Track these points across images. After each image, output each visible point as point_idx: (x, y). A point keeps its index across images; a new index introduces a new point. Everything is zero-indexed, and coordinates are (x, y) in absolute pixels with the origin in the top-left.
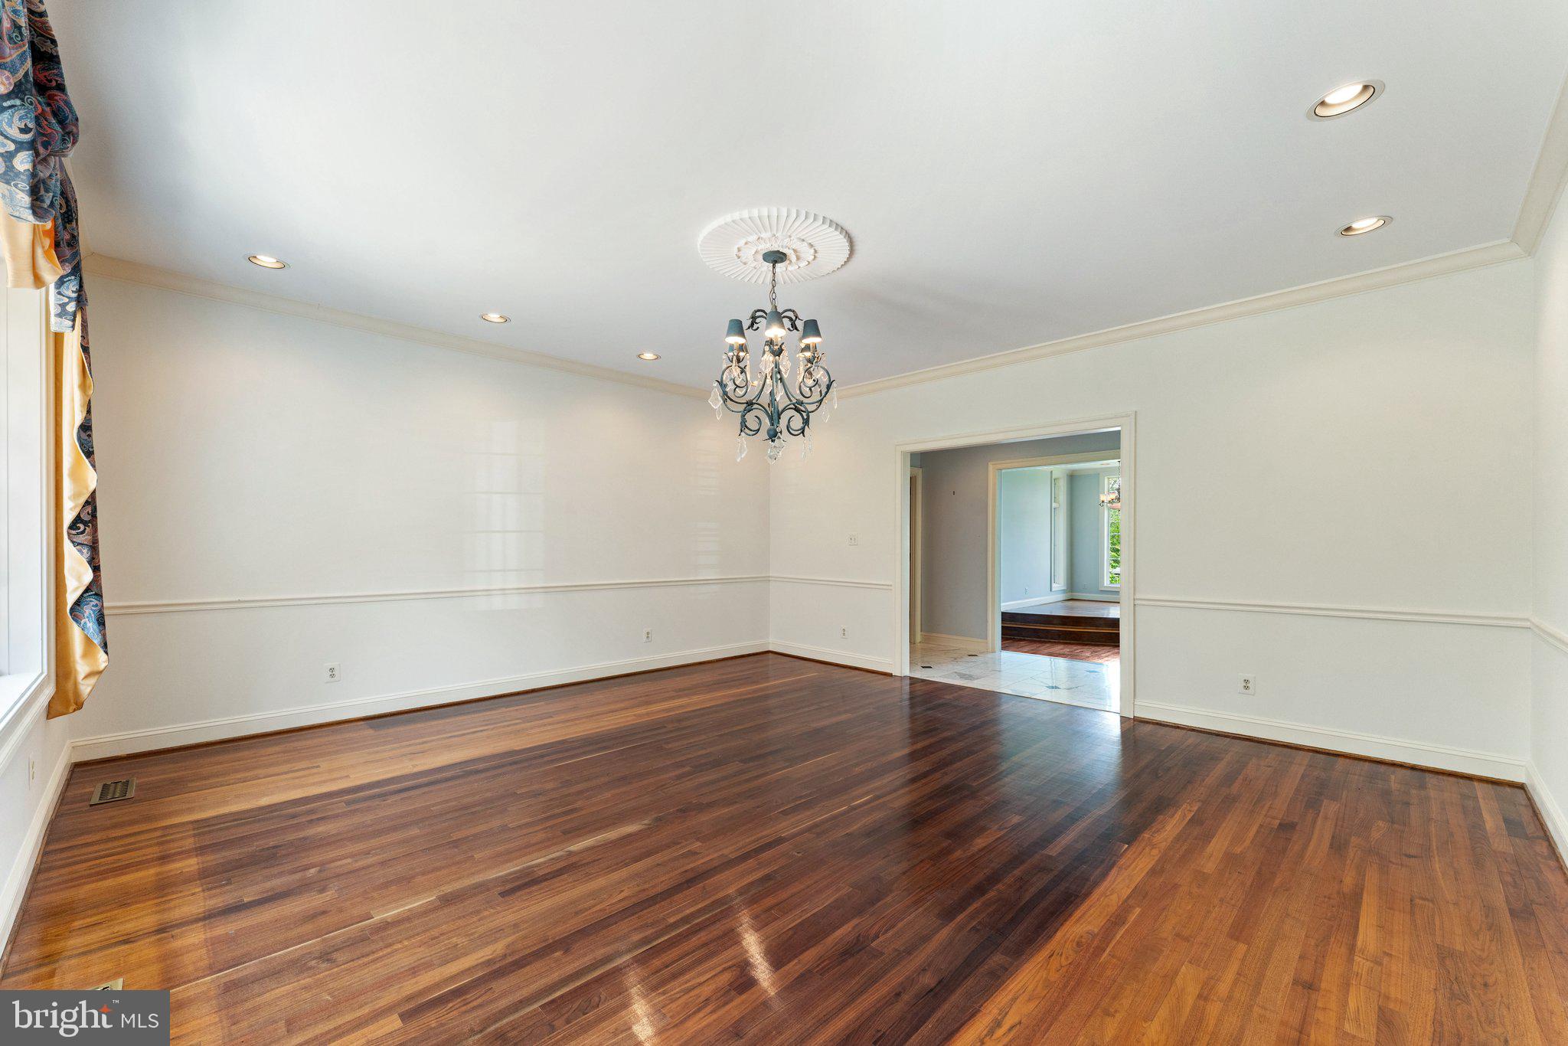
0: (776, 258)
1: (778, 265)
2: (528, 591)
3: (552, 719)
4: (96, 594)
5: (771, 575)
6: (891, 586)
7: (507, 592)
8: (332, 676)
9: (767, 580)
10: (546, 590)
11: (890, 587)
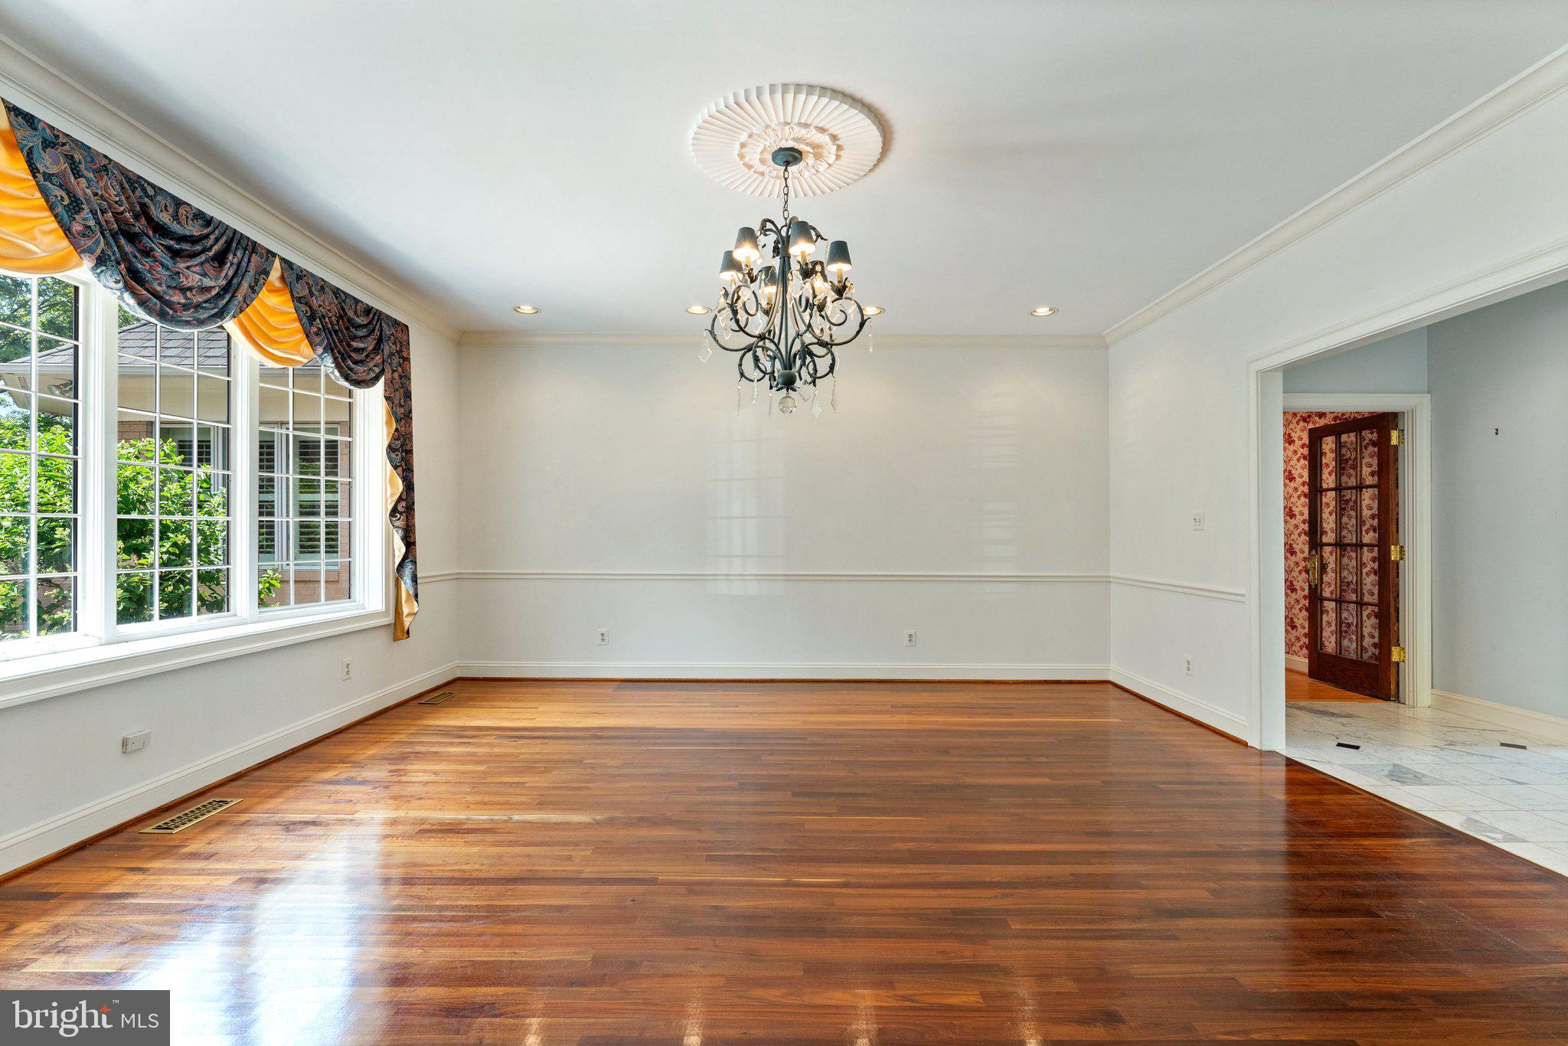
0: (789, 157)
1: (792, 169)
2: (760, 578)
3: (737, 709)
4: (411, 561)
5: (1111, 574)
6: (1244, 596)
7: (745, 578)
8: (603, 640)
9: (1106, 581)
10: (787, 578)
11: (1242, 599)
